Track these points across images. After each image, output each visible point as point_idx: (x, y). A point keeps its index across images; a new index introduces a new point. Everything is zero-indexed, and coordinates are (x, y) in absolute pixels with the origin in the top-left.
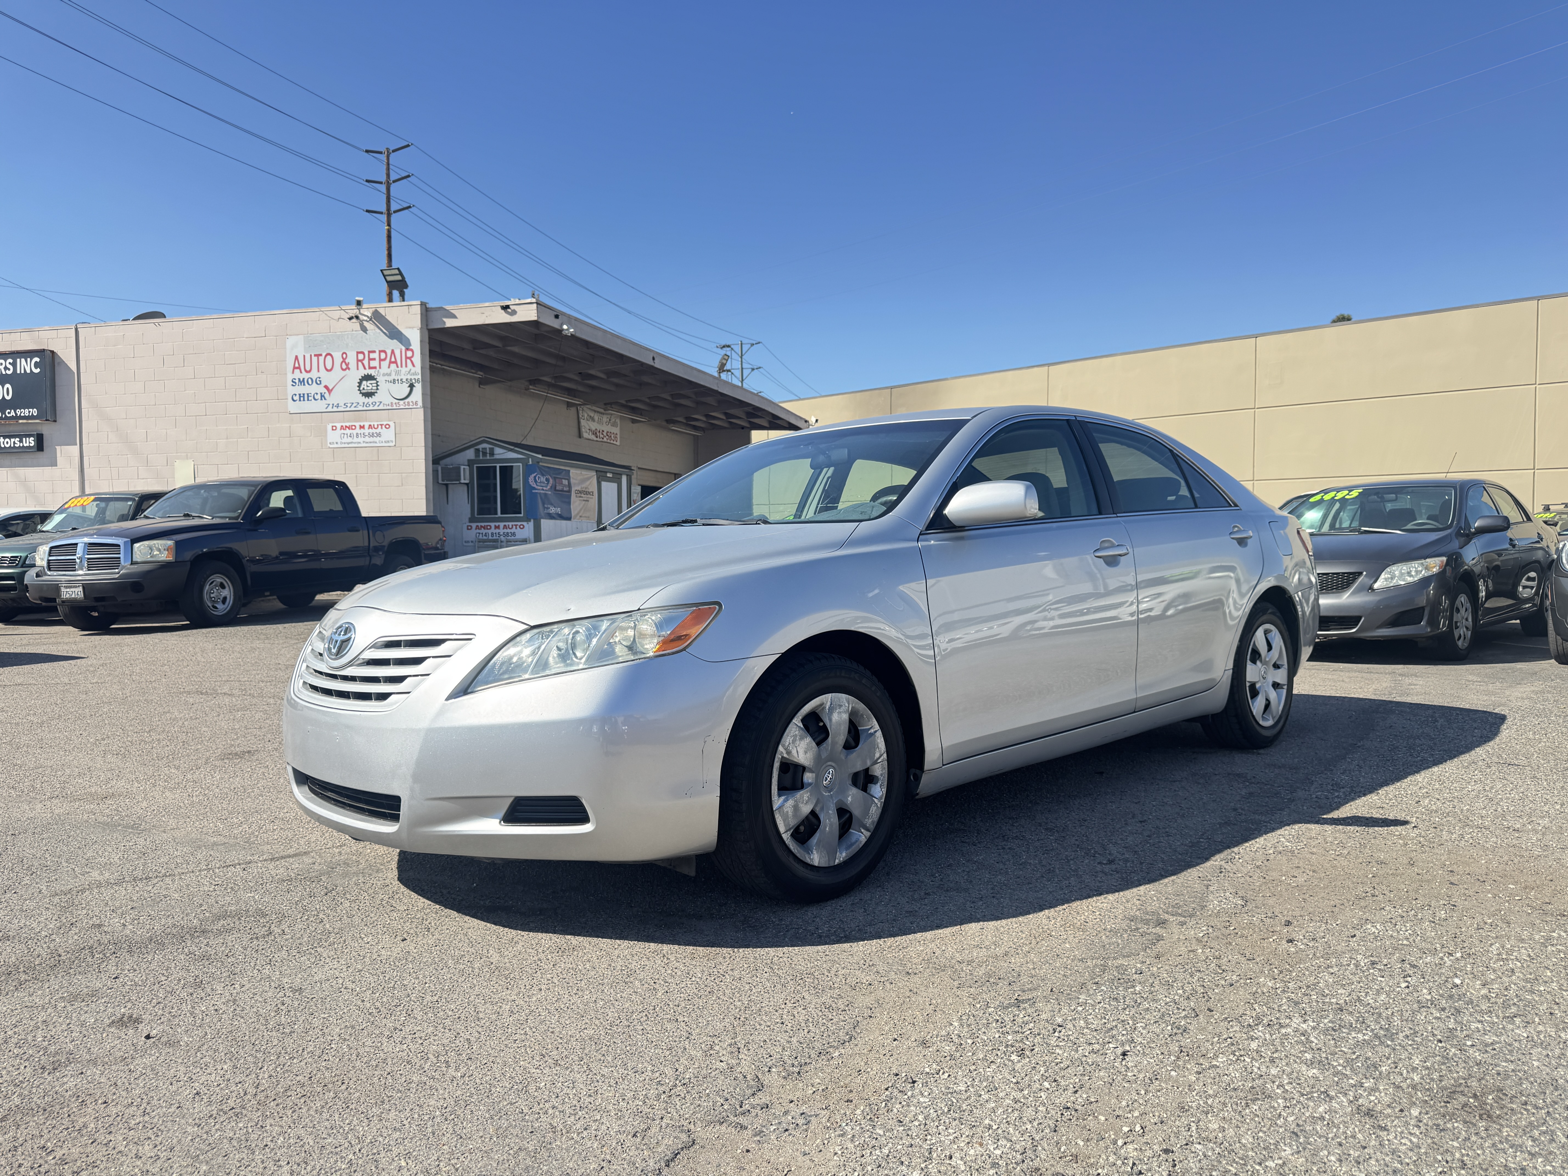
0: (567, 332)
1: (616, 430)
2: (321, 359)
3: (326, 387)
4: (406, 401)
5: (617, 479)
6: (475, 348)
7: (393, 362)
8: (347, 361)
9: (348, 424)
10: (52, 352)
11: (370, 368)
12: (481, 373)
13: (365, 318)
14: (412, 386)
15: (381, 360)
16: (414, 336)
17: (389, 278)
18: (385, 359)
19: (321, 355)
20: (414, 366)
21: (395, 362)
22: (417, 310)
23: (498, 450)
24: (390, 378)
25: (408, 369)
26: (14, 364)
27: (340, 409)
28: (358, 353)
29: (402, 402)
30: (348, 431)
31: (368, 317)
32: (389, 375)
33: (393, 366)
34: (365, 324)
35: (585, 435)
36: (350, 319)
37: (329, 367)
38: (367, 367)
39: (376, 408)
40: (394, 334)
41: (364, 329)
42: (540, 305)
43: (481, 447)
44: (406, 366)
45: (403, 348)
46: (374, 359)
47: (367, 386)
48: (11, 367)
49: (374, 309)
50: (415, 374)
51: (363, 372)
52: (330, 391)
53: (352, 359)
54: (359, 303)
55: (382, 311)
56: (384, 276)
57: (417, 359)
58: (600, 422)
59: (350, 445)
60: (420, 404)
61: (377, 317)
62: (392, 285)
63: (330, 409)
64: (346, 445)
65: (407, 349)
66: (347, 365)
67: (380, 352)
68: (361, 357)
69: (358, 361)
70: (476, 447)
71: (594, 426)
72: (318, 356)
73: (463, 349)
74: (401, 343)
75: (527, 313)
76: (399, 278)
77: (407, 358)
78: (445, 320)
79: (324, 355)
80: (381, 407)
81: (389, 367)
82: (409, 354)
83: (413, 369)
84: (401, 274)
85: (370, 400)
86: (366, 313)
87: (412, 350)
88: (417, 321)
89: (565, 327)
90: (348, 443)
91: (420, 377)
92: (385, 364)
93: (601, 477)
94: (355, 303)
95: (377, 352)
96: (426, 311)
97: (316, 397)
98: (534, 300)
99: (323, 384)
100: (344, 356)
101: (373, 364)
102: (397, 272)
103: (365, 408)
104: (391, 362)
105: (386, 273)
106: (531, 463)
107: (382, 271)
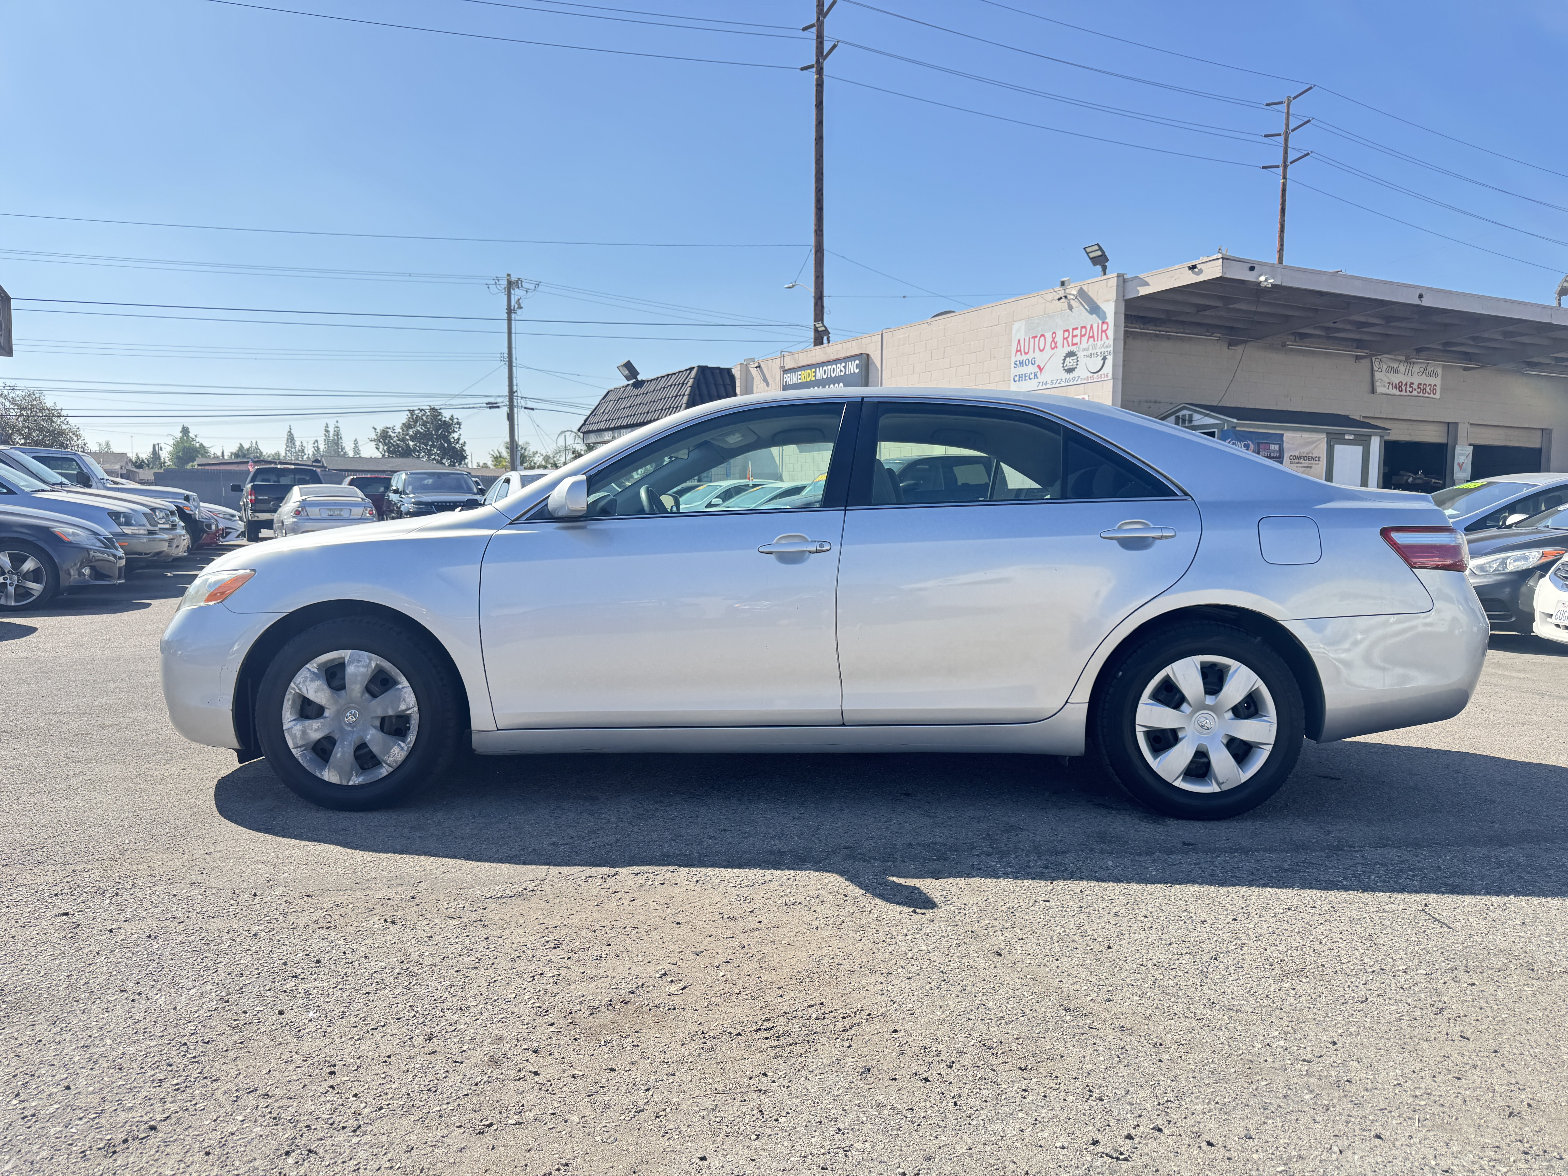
0: (1265, 283)
1: (1437, 381)
2: (1037, 339)
3: (1039, 366)
4: (1099, 373)
5: (1363, 441)
7: (1091, 337)
8: (1056, 340)
10: (868, 355)
11: (1073, 345)
13: (1072, 297)
14: (1104, 359)
15: (1082, 336)
16: (1109, 308)
17: (1092, 255)
18: (1085, 335)
19: (1036, 337)
20: (1107, 338)
21: (1093, 337)
22: (1113, 282)
23: (1196, 417)
24: (1088, 353)
25: (1102, 342)
26: (845, 367)
27: (1048, 386)
28: (1065, 331)
29: (1095, 375)
31: (1074, 295)
32: (1087, 350)
33: (1091, 340)
34: (1072, 302)
35: (1380, 389)
36: (1059, 299)
37: (1042, 348)
38: (1070, 344)
39: (1075, 383)
40: (1095, 309)
41: (1070, 308)
42: (1227, 259)
43: (1181, 414)
44: (1101, 340)
45: (1100, 322)
46: (1076, 336)
47: (1070, 362)
48: (843, 369)
49: (1079, 287)
50: (1108, 346)
51: (1067, 349)
52: (1041, 369)
53: (1059, 337)
54: (1063, 284)
55: (1085, 288)
56: (1088, 253)
57: (1111, 333)
58: (1406, 373)
60: (1110, 376)
61: (1082, 294)
62: (1095, 261)
63: (1040, 387)
65: (1103, 323)
66: (1056, 343)
67: (1082, 327)
68: (1066, 334)
69: (1064, 339)
70: (1177, 415)
71: (1396, 379)
72: (1034, 337)
74: (1099, 317)
75: (1212, 271)
76: (1099, 253)
77: (1102, 331)
78: (1138, 288)
79: (1039, 336)
80: (1079, 382)
81: (1088, 342)
82: (1105, 327)
83: (1107, 342)
84: (1100, 249)
85: (1071, 375)
86: (1072, 292)
87: (1107, 323)
88: (1112, 294)
89: (1262, 278)
91: (1111, 349)
92: (1085, 339)
93: (1334, 440)
94: (1059, 284)
95: (1079, 329)
96: (1123, 281)
97: (1031, 377)
98: (1220, 256)
99: (1037, 364)
100: (1054, 335)
101: (1076, 340)
102: (1096, 248)
103: (1067, 384)
104: (1089, 337)
105: (1088, 250)
106: (1226, 428)
107: (1084, 249)
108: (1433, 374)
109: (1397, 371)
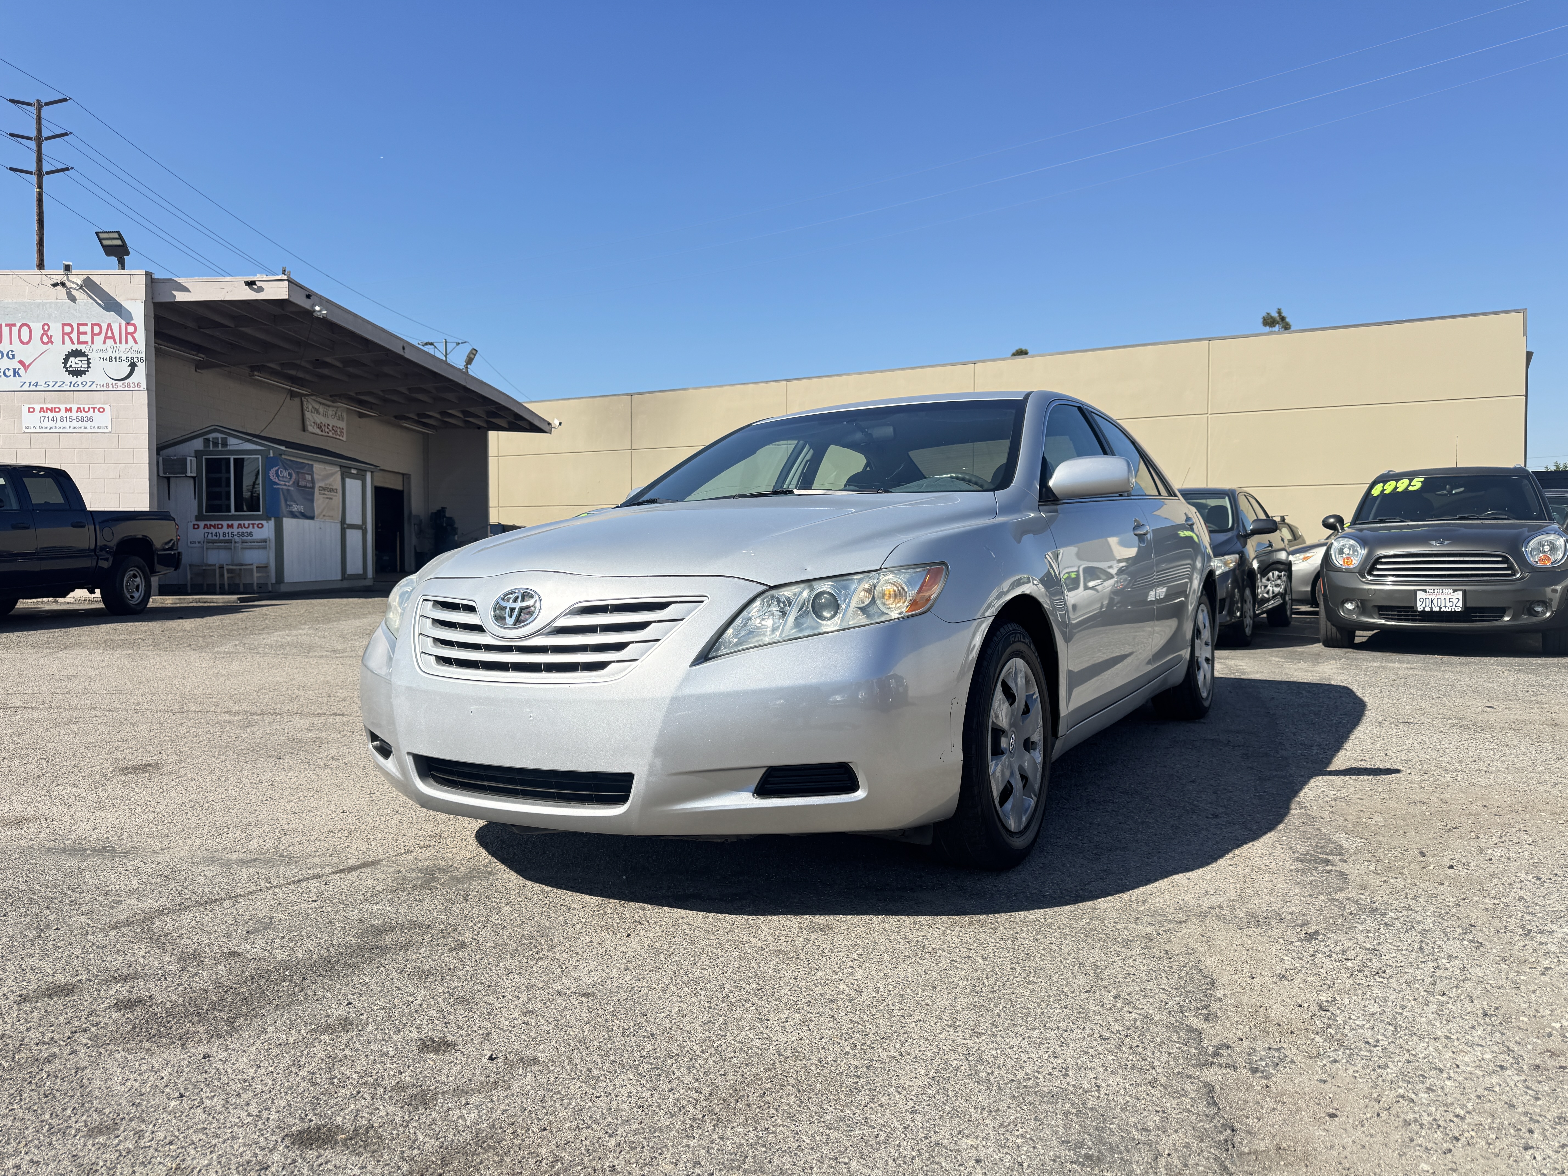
0: (319, 314)
1: (342, 425)
2: (15, 330)
3: (21, 362)
4: (126, 381)
5: (361, 476)
6: (200, 327)
7: (110, 338)
8: (49, 333)
9: (49, 406)
11: (79, 343)
12: (203, 356)
13: (74, 286)
14: (133, 366)
15: (93, 334)
16: (138, 310)
17: (106, 243)
18: (99, 334)
19: (15, 325)
20: (136, 342)
21: (113, 338)
22: (142, 280)
23: (232, 441)
24: (107, 356)
25: (129, 346)
27: (39, 388)
28: (64, 325)
29: (120, 383)
30: (49, 414)
31: (77, 284)
32: (106, 351)
33: (110, 342)
34: (74, 292)
35: (310, 429)
36: (55, 285)
37: (25, 340)
38: (76, 341)
39: (86, 388)
40: (111, 305)
41: (73, 299)
42: (291, 282)
43: (211, 436)
44: (126, 343)
45: (123, 323)
46: (85, 333)
47: (75, 363)
49: (85, 277)
50: (138, 352)
51: (69, 347)
52: (26, 367)
53: (55, 331)
54: (67, 268)
55: (95, 279)
56: (100, 240)
57: (141, 335)
58: (325, 415)
59: (52, 430)
60: (144, 385)
61: (89, 285)
62: (109, 250)
63: (26, 387)
64: (47, 430)
65: (128, 324)
66: (50, 338)
67: (93, 325)
68: (67, 329)
69: (64, 334)
70: (206, 436)
71: (319, 419)
72: (11, 326)
73: (186, 328)
74: (120, 316)
75: (277, 291)
76: (119, 242)
77: (127, 333)
78: (174, 293)
79: (18, 325)
80: (94, 387)
81: (104, 343)
82: (131, 329)
83: (135, 347)
84: (121, 238)
85: (80, 379)
86: (74, 280)
87: (134, 325)
88: (141, 292)
89: (317, 308)
90: (50, 428)
91: (143, 355)
92: (99, 339)
93: (345, 473)
94: (63, 267)
95: (90, 325)
96: (152, 282)
97: (7, 373)
98: (285, 277)
99: (17, 359)
100: (46, 327)
101: (83, 338)
102: (116, 236)
103: (72, 388)
104: (106, 338)
105: (102, 236)
106: (272, 455)
107: (97, 233)
108: (340, 419)
109: (318, 413)
